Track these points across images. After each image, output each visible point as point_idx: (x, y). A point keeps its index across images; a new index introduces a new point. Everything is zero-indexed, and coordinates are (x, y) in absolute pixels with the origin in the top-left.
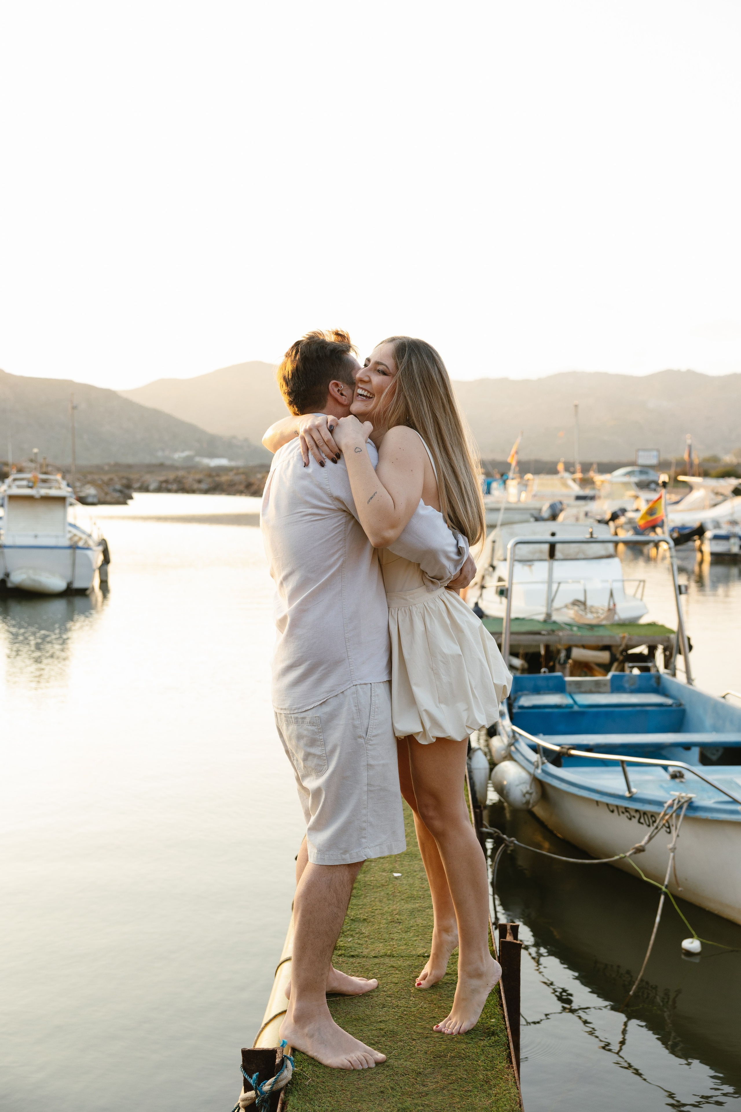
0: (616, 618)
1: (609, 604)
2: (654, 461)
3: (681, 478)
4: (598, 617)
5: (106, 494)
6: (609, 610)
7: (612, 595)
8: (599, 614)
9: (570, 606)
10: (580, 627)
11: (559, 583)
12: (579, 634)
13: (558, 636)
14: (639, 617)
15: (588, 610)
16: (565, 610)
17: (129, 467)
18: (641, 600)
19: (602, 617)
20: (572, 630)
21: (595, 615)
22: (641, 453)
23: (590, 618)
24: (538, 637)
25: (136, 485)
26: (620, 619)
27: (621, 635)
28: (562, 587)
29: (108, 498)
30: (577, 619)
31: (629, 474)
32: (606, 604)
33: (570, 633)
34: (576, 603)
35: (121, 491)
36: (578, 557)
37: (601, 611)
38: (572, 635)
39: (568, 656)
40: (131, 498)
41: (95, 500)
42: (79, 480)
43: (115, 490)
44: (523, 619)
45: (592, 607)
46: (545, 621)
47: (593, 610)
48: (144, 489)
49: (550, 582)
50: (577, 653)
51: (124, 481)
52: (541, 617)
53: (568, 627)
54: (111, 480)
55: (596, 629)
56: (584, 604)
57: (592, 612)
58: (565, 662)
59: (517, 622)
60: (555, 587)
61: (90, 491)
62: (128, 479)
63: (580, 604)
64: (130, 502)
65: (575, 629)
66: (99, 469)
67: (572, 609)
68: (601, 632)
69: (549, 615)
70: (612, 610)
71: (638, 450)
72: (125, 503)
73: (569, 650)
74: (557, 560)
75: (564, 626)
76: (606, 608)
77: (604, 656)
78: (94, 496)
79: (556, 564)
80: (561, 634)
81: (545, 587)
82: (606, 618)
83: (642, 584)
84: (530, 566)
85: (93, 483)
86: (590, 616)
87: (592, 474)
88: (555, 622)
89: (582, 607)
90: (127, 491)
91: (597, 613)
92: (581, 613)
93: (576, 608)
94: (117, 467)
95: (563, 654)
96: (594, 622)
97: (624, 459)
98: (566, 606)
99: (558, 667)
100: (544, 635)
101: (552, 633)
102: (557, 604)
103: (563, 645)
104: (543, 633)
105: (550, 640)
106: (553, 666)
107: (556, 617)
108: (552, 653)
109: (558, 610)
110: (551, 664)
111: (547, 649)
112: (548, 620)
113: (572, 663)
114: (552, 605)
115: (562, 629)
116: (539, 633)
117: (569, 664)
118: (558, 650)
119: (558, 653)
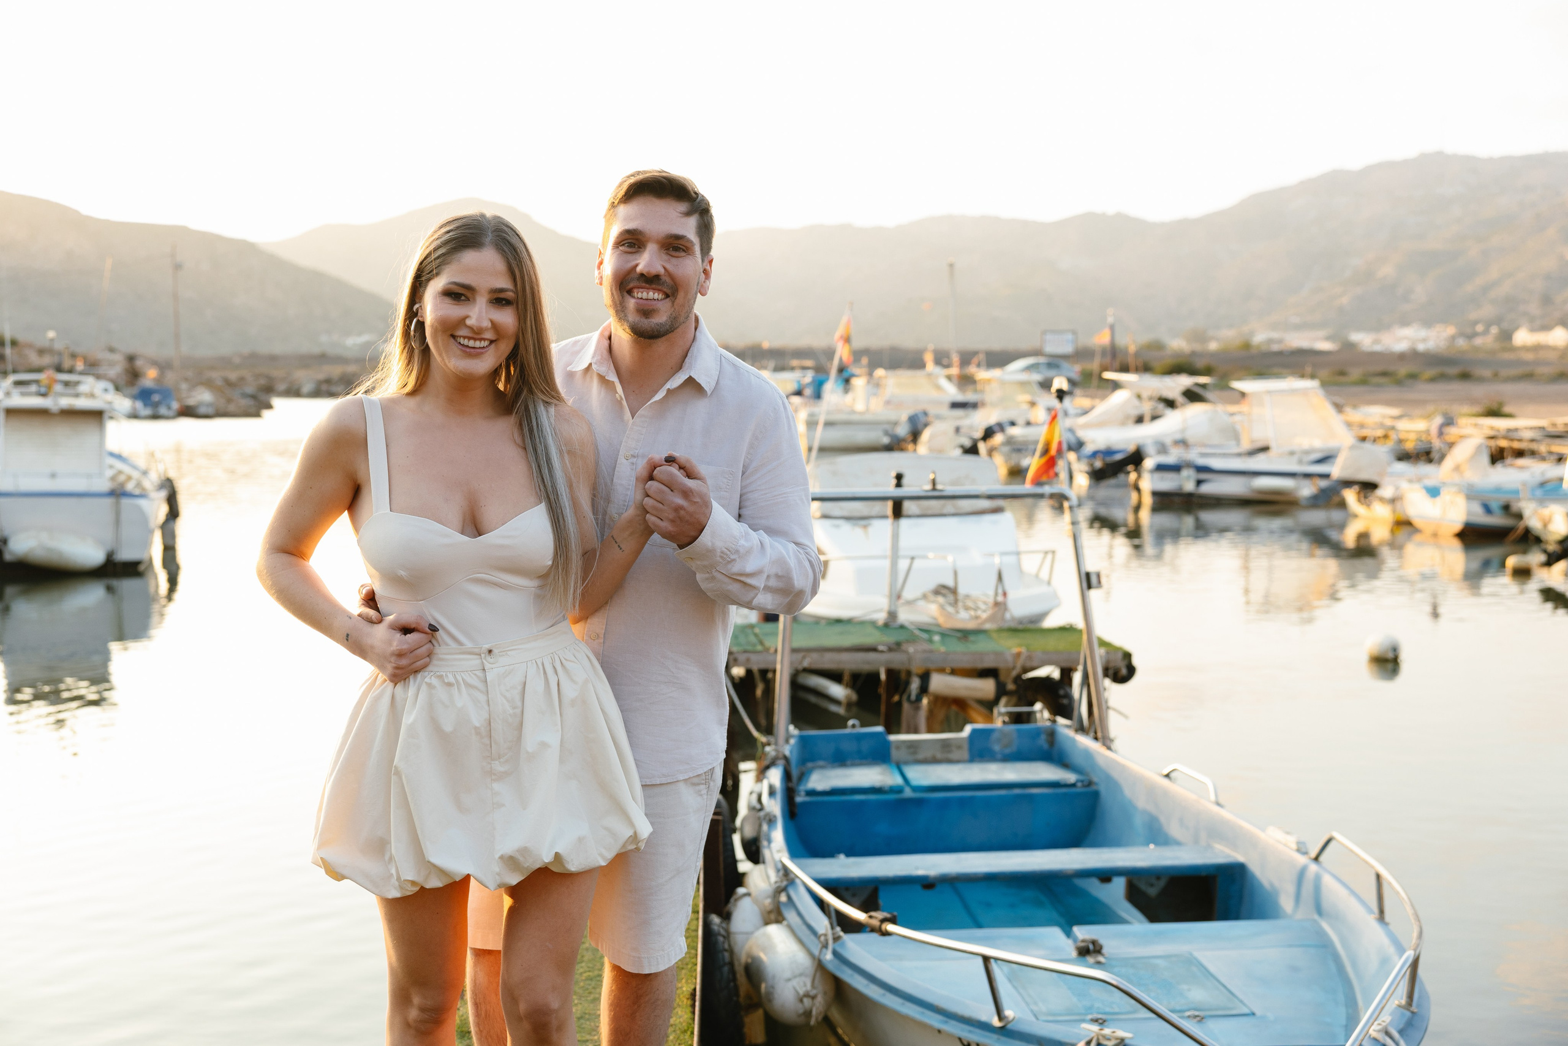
0: (1008, 616)
1: (996, 594)
2: (1068, 349)
3: (1108, 375)
4: (977, 617)
5: (229, 401)
6: (996, 604)
7: (1000, 577)
8: (979, 613)
9: (932, 597)
10: (945, 634)
11: (913, 558)
12: (943, 649)
13: (906, 652)
14: (1043, 616)
15: (960, 604)
16: (921, 603)
17: (273, 359)
18: (1049, 583)
19: (984, 616)
20: (931, 641)
21: (972, 613)
22: (1049, 337)
23: (963, 619)
24: (872, 656)
25: (282, 387)
26: (1013, 619)
27: (1015, 650)
28: (917, 563)
29: (232, 408)
30: (941, 620)
31: (1029, 368)
32: (991, 593)
33: (926, 646)
34: (942, 590)
35: (253, 397)
36: (945, 511)
37: (983, 607)
38: (931, 651)
39: (924, 689)
40: (269, 406)
41: (210, 411)
42: (186, 379)
43: (245, 395)
44: (849, 621)
45: (967, 596)
46: (886, 625)
47: (970, 604)
48: (294, 392)
49: (894, 555)
50: (939, 683)
51: (263, 382)
52: (881, 617)
53: (925, 636)
54: (242, 379)
55: (972, 638)
56: (954, 591)
57: (967, 608)
58: (919, 699)
59: (838, 628)
60: (903, 564)
61: (203, 397)
62: (269, 378)
63: (946, 592)
64: (266, 413)
65: (937, 638)
66: (225, 362)
67: (933, 602)
68: (981, 646)
69: (892, 615)
70: (1000, 606)
71: (1044, 332)
72: (257, 415)
73: (925, 677)
74: (909, 516)
75: (917, 632)
76: (991, 600)
77: (986, 687)
78: (209, 405)
79: (904, 522)
80: (911, 650)
81: (887, 563)
82: (991, 619)
83: (1050, 556)
84: (865, 527)
85: (209, 384)
86: (963, 615)
87: (972, 369)
88: (902, 627)
89: (951, 598)
90: (263, 397)
91: (976, 609)
92: (950, 609)
93: (941, 599)
94: (253, 359)
95: (915, 685)
96: (971, 625)
97: (1024, 346)
98: (925, 597)
99: (906, 706)
100: (882, 652)
101: (896, 647)
102: (907, 595)
103: (917, 668)
104: (881, 648)
105: (897, 660)
106: (899, 704)
107: (905, 616)
108: (897, 680)
109: (910, 603)
110: (896, 698)
111: (890, 672)
112: (891, 623)
113: (929, 703)
114: (899, 597)
115: (913, 639)
116: (874, 649)
117: (925, 701)
118: (909, 673)
119: (907, 683)
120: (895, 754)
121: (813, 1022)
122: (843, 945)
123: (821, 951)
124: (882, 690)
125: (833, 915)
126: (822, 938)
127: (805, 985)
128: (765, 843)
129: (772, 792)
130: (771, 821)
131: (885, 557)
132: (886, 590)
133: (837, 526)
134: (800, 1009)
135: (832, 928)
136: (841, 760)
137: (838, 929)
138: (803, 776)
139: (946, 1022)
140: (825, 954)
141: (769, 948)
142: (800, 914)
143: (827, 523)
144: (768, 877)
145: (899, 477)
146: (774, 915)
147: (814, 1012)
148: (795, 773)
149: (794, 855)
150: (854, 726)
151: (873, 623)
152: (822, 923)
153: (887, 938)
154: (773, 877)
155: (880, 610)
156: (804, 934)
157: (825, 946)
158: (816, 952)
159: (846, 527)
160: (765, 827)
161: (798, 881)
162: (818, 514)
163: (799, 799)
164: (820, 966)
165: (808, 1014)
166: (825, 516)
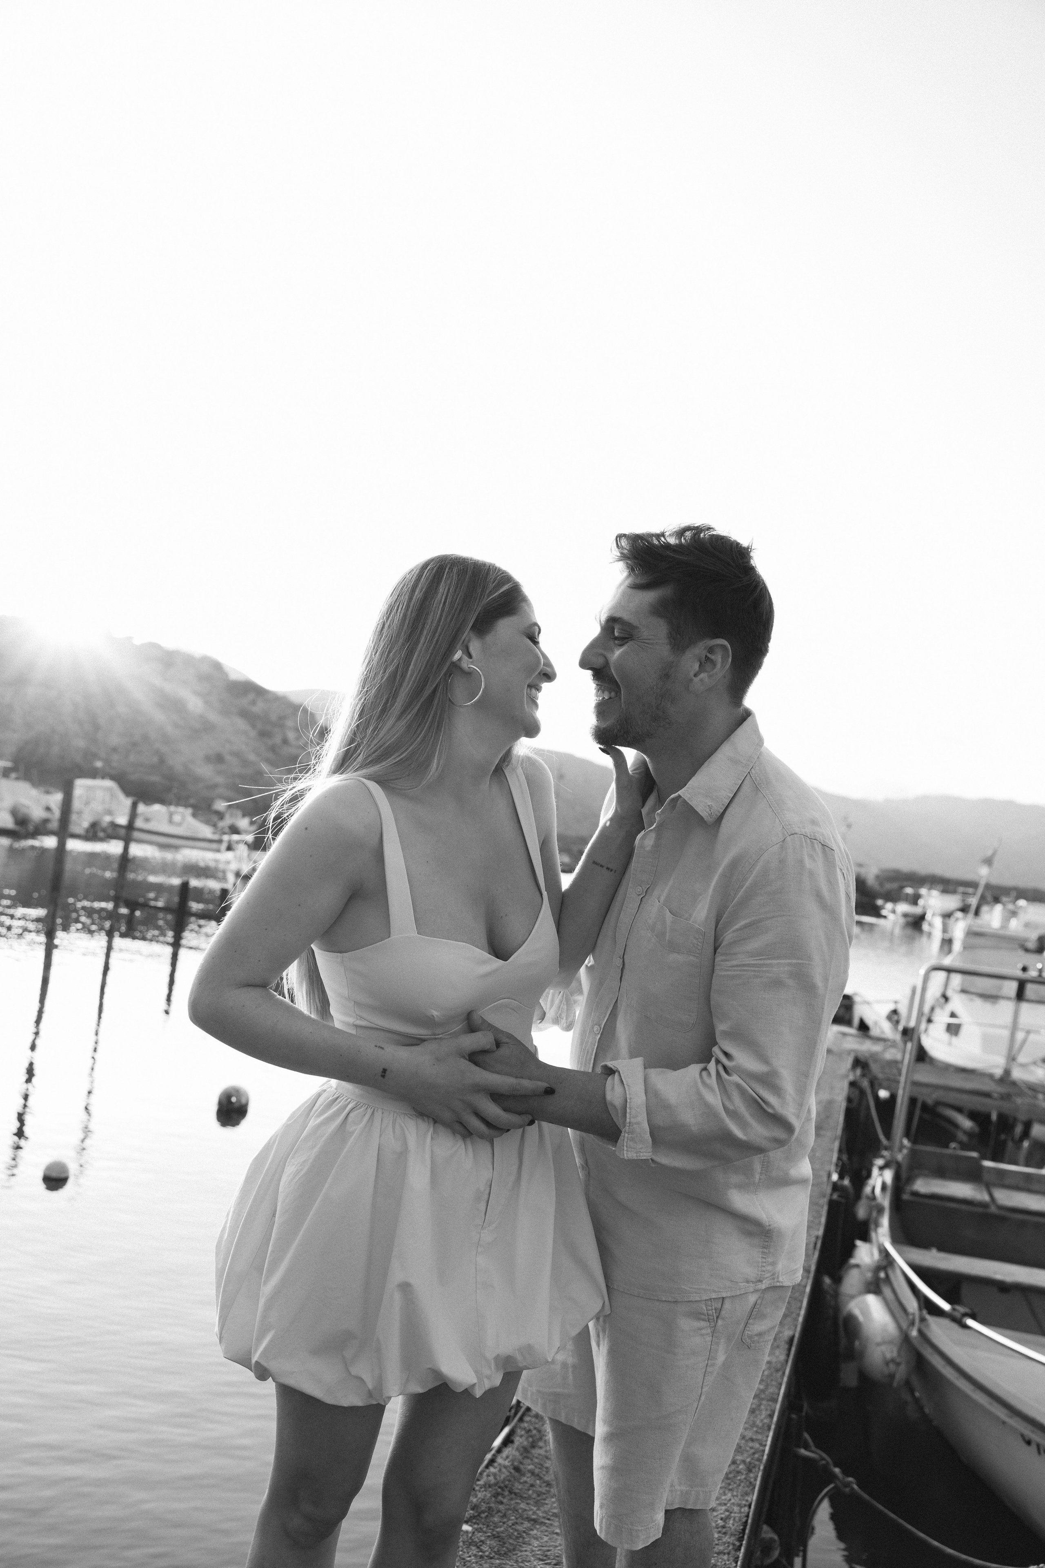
11: (1028, 1032)
13: (1016, 1103)
16: (1033, 1068)
20: (1035, 1098)
28: (1032, 1037)
33: (1031, 1100)
38: (1035, 1105)
39: (1026, 1134)
44: (973, 1071)
46: (1002, 1079)
49: (1014, 1027)
50: (1040, 1130)
52: (998, 1072)
53: (1030, 1093)
58: (1021, 1140)
59: (964, 1075)
60: (1020, 1036)
67: (1041, 1067)
69: (1007, 1072)
73: (1028, 1126)
74: (1028, 1001)
75: (1026, 1090)
79: (1024, 1006)
80: (1019, 1101)
81: (1006, 1033)
84: (993, 1004)
88: (1014, 1084)
95: (1019, 1129)
98: (1035, 1063)
99: (1010, 1144)
100: (996, 1099)
101: (1006, 1097)
102: (1022, 1059)
103: (1022, 1117)
104: (995, 1095)
105: (1006, 1107)
106: (1004, 1143)
107: (1017, 1074)
108: (1006, 1123)
109: (1023, 1066)
110: (1003, 1137)
111: (1001, 1116)
112: (1006, 1078)
113: (1029, 1146)
114: (1014, 1059)
115: (1021, 1094)
116: (987, 1095)
117: (1026, 1144)
118: (1015, 1119)
119: (1012, 1127)
120: (986, 1177)
121: (895, 1384)
122: (928, 1326)
123: (908, 1327)
124: (992, 1129)
125: (922, 1299)
126: (911, 1317)
127: (892, 1352)
128: (872, 1226)
129: (884, 1187)
130: (880, 1210)
131: (1005, 1027)
132: (1004, 1051)
133: (971, 1000)
134: (886, 1371)
135: (920, 1309)
136: (942, 1173)
137: (925, 1312)
138: (910, 1179)
139: (1011, 1417)
140: (912, 1330)
141: (866, 1312)
142: (894, 1291)
143: (963, 996)
144: (872, 1255)
145: (1024, 969)
146: (875, 1286)
147: (898, 1377)
148: (904, 1175)
149: (895, 1241)
150: (954, 1148)
151: (991, 1076)
152: (912, 1305)
153: (967, 1331)
154: (876, 1256)
155: (997, 1066)
156: (896, 1308)
157: (912, 1323)
158: (904, 1326)
159: (978, 1002)
160: (874, 1214)
161: (896, 1265)
162: (959, 988)
163: (906, 1197)
164: (906, 1339)
165: (892, 1376)
166: (964, 991)
